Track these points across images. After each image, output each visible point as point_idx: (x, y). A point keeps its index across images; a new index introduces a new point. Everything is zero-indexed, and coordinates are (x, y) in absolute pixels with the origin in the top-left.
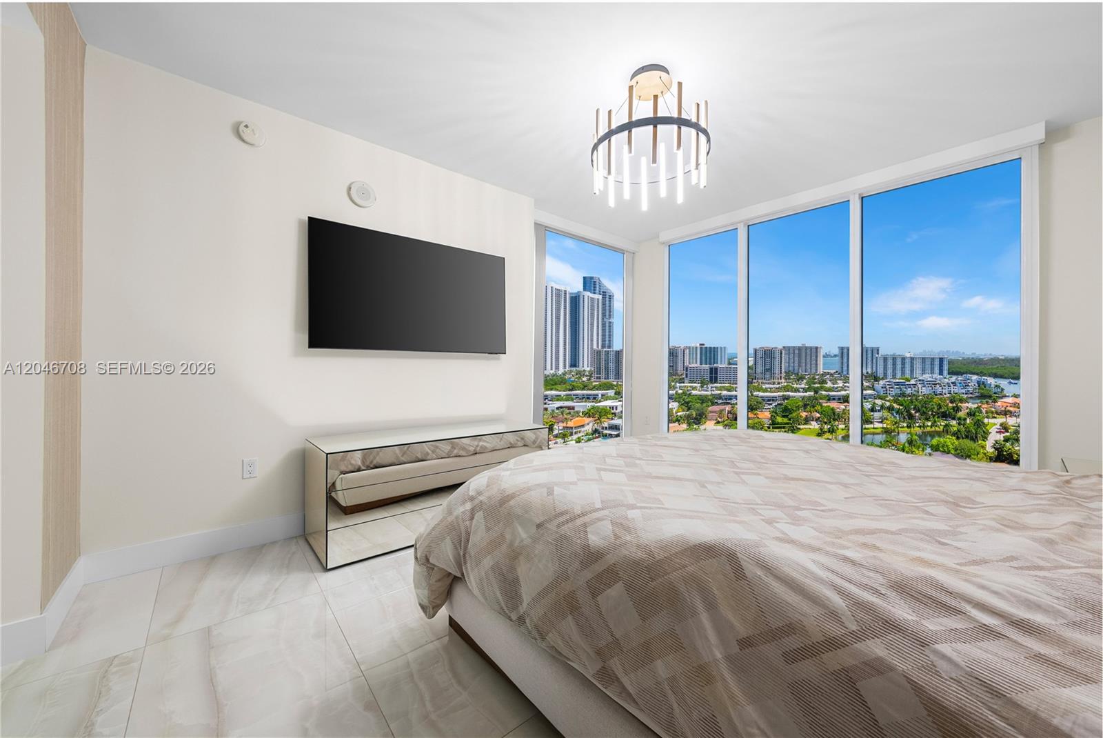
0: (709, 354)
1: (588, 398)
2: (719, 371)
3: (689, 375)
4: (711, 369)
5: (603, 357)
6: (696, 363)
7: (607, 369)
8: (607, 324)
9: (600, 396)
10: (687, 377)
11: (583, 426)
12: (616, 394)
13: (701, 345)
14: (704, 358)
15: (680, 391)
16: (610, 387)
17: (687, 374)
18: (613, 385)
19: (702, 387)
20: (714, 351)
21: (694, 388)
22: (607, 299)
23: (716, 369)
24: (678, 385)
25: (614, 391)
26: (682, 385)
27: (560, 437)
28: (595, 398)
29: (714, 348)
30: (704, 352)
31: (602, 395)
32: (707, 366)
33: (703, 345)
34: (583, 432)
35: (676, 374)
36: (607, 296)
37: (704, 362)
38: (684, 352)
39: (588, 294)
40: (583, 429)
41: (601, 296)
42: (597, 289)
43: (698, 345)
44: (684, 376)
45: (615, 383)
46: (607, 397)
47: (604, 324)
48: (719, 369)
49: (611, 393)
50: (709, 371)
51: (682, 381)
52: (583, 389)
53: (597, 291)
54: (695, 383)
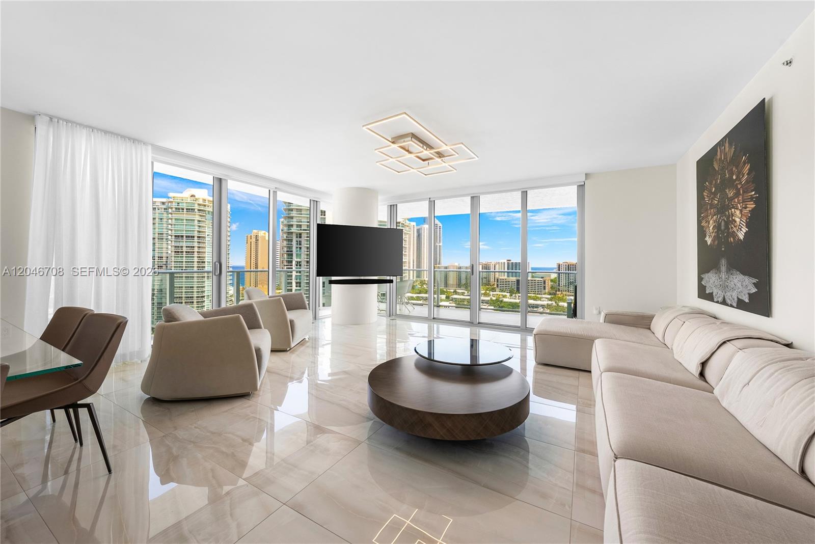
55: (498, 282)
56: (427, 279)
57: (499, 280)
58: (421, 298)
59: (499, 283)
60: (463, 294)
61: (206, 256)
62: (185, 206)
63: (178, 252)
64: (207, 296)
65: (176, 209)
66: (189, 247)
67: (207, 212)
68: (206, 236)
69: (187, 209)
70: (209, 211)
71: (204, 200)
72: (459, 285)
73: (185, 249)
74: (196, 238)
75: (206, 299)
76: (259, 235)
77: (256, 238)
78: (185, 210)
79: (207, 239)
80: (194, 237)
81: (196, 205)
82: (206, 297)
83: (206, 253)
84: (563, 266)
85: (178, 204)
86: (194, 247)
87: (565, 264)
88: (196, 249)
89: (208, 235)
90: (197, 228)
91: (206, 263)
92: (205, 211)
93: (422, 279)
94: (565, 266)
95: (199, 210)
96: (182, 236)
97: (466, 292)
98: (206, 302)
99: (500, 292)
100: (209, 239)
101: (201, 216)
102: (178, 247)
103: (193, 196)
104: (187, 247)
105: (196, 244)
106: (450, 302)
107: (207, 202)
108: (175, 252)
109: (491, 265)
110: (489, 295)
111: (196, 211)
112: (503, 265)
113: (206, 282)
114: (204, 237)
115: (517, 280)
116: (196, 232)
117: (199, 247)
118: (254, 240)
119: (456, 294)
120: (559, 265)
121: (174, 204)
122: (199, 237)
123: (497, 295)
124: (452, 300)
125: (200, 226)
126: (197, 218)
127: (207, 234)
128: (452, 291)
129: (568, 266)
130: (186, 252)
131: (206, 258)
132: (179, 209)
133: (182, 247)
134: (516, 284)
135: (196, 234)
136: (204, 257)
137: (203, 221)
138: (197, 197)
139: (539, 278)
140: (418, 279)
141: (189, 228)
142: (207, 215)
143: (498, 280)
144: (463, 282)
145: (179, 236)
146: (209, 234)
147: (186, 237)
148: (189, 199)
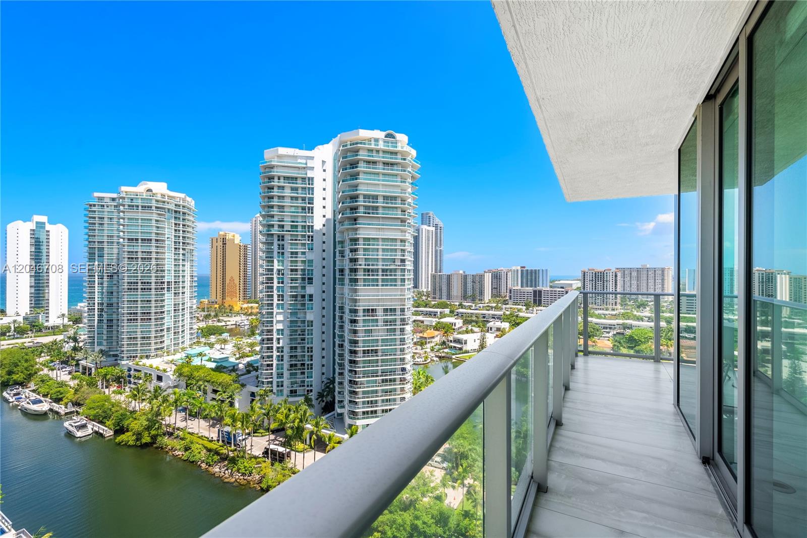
0: (530, 276)
1: (430, 314)
2: (543, 294)
3: (512, 297)
4: (535, 292)
5: (437, 279)
6: (517, 285)
7: (441, 290)
8: (439, 252)
9: (439, 313)
10: (510, 299)
11: (433, 337)
12: (450, 312)
13: (522, 267)
14: (525, 280)
15: (508, 313)
16: (445, 306)
17: (510, 296)
18: (447, 304)
19: (527, 309)
20: (535, 273)
21: (519, 310)
22: (439, 230)
23: (540, 292)
24: (504, 306)
25: (449, 310)
26: (507, 306)
27: (418, 345)
28: (435, 315)
29: (535, 270)
30: (525, 274)
31: (440, 313)
32: (530, 289)
33: (524, 267)
34: (434, 342)
35: (500, 296)
36: (439, 228)
37: (525, 285)
38: (507, 275)
39: (425, 227)
40: (433, 340)
41: (434, 228)
42: (432, 222)
43: (519, 268)
44: (507, 298)
45: (449, 303)
46: (444, 314)
47: (436, 251)
48: (543, 292)
49: (447, 311)
50: (532, 294)
51: (505, 302)
52: (426, 306)
53: (431, 225)
54: (519, 305)
55: (510, 293)
56: (425, 290)
57: (512, 291)
58: (421, 313)
59: (512, 295)
60: (470, 308)
61: (166, 263)
62: (140, 203)
63: (132, 258)
64: (167, 311)
65: (129, 206)
66: (145, 252)
67: (167, 211)
68: (166, 239)
69: (142, 207)
70: (169, 209)
71: (163, 196)
72: (465, 297)
73: (140, 255)
74: (153, 241)
75: (166, 315)
76: (227, 238)
77: (223, 241)
78: (140, 208)
79: (166, 243)
80: (151, 240)
81: (154, 202)
82: (166, 313)
83: (166, 260)
84: (588, 274)
85: (132, 200)
86: (151, 252)
87: (591, 272)
88: (154, 256)
89: (168, 238)
90: (154, 230)
91: (166, 272)
92: (164, 208)
93: (420, 290)
94: (591, 274)
95: (156, 207)
96: (137, 240)
97: (474, 305)
98: (166, 318)
99: (513, 305)
100: (170, 243)
101: (159, 214)
102: (132, 252)
103: (150, 190)
104: (142, 252)
105: (154, 250)
106: (456, 317)
107: (166, 197)
108: (129, 258)
109: (503, 273)
110: (501, 309)
111: (154, 208)
112: (516, 273)
113: (166, 295)
114: (164, 241)
115: (534, 291)
116: (154, 235)
117: (157, 253)
118: (220, 244)
119: (462, 308)
120: (585, 273)
121: (126, 200)
122: (157, 240)
123: (511, 308)
124: (457, 315)
125: (158, 227)
126: (155, 217)
127: (166, 236)
128: (458, 304)
129: (596, 274)
130: (142, 258)
131: (166, 266)
132: (133, 206)
133: (137, 252)
134: (532, 296)
135: (154, 237)
136: (164, 265)
137: (162, 221)
138: (154, 192)
139: (558, 288)
140: (416, 290)
141: (146, 230)
142: (167, 214)
143: (510, 290)
144: (470, 293)
145: (132, 239)
146: (169, 236)
147: (142, 240)
148: (144, 194)
